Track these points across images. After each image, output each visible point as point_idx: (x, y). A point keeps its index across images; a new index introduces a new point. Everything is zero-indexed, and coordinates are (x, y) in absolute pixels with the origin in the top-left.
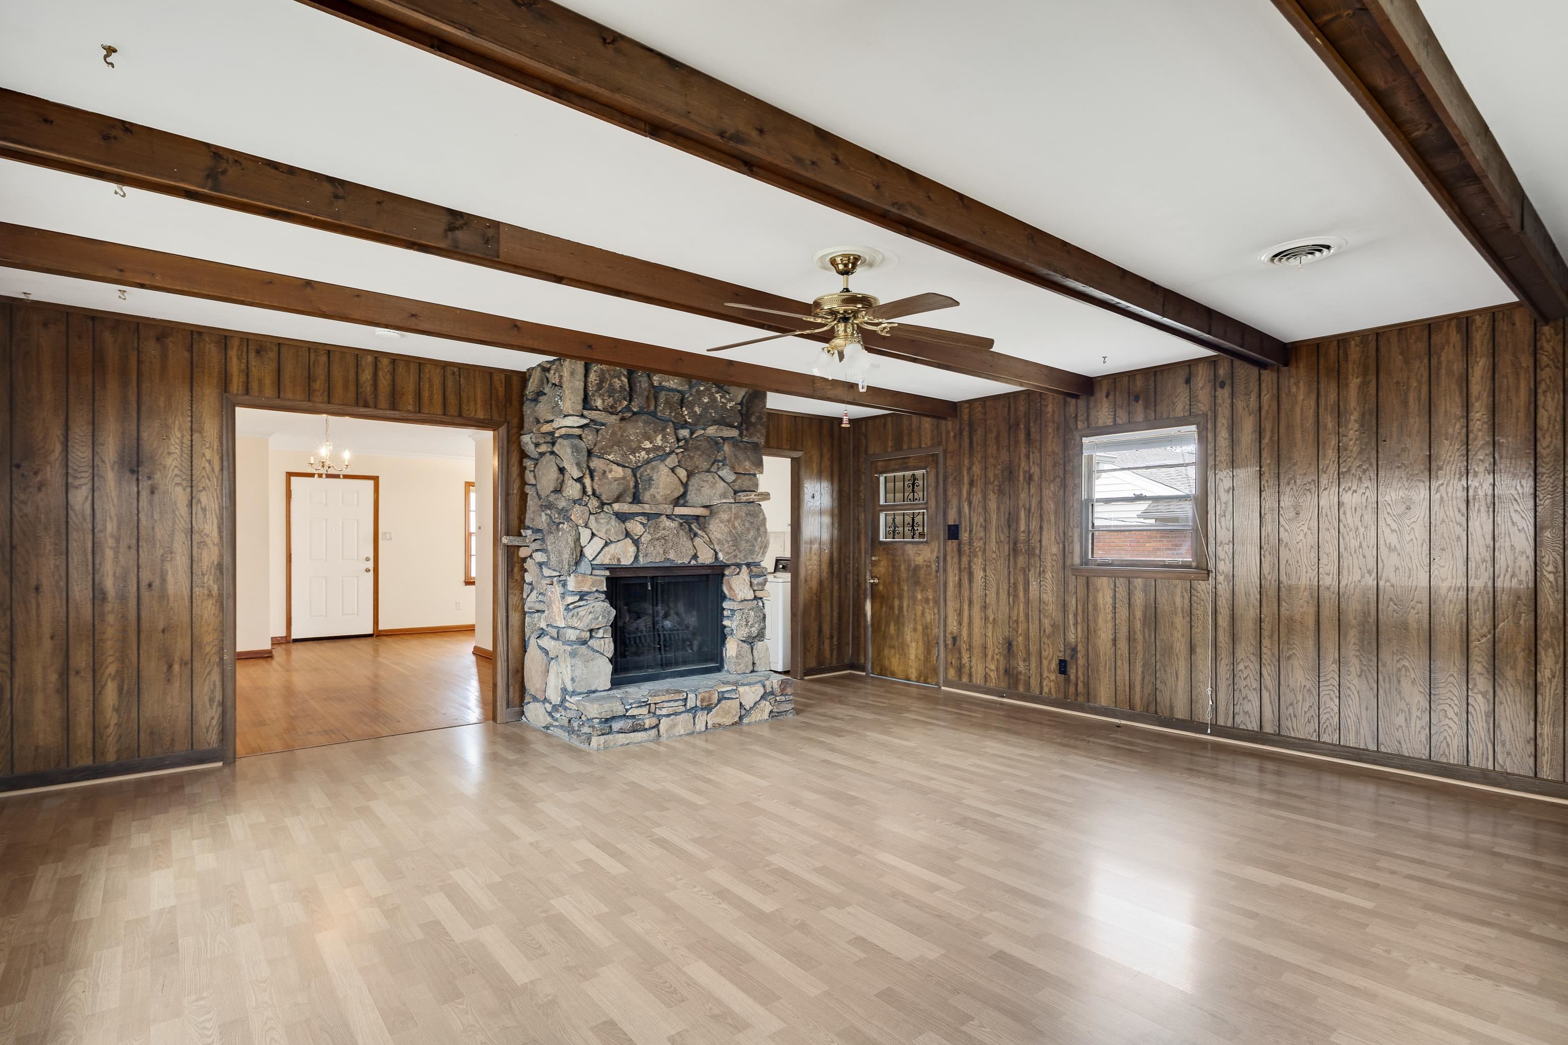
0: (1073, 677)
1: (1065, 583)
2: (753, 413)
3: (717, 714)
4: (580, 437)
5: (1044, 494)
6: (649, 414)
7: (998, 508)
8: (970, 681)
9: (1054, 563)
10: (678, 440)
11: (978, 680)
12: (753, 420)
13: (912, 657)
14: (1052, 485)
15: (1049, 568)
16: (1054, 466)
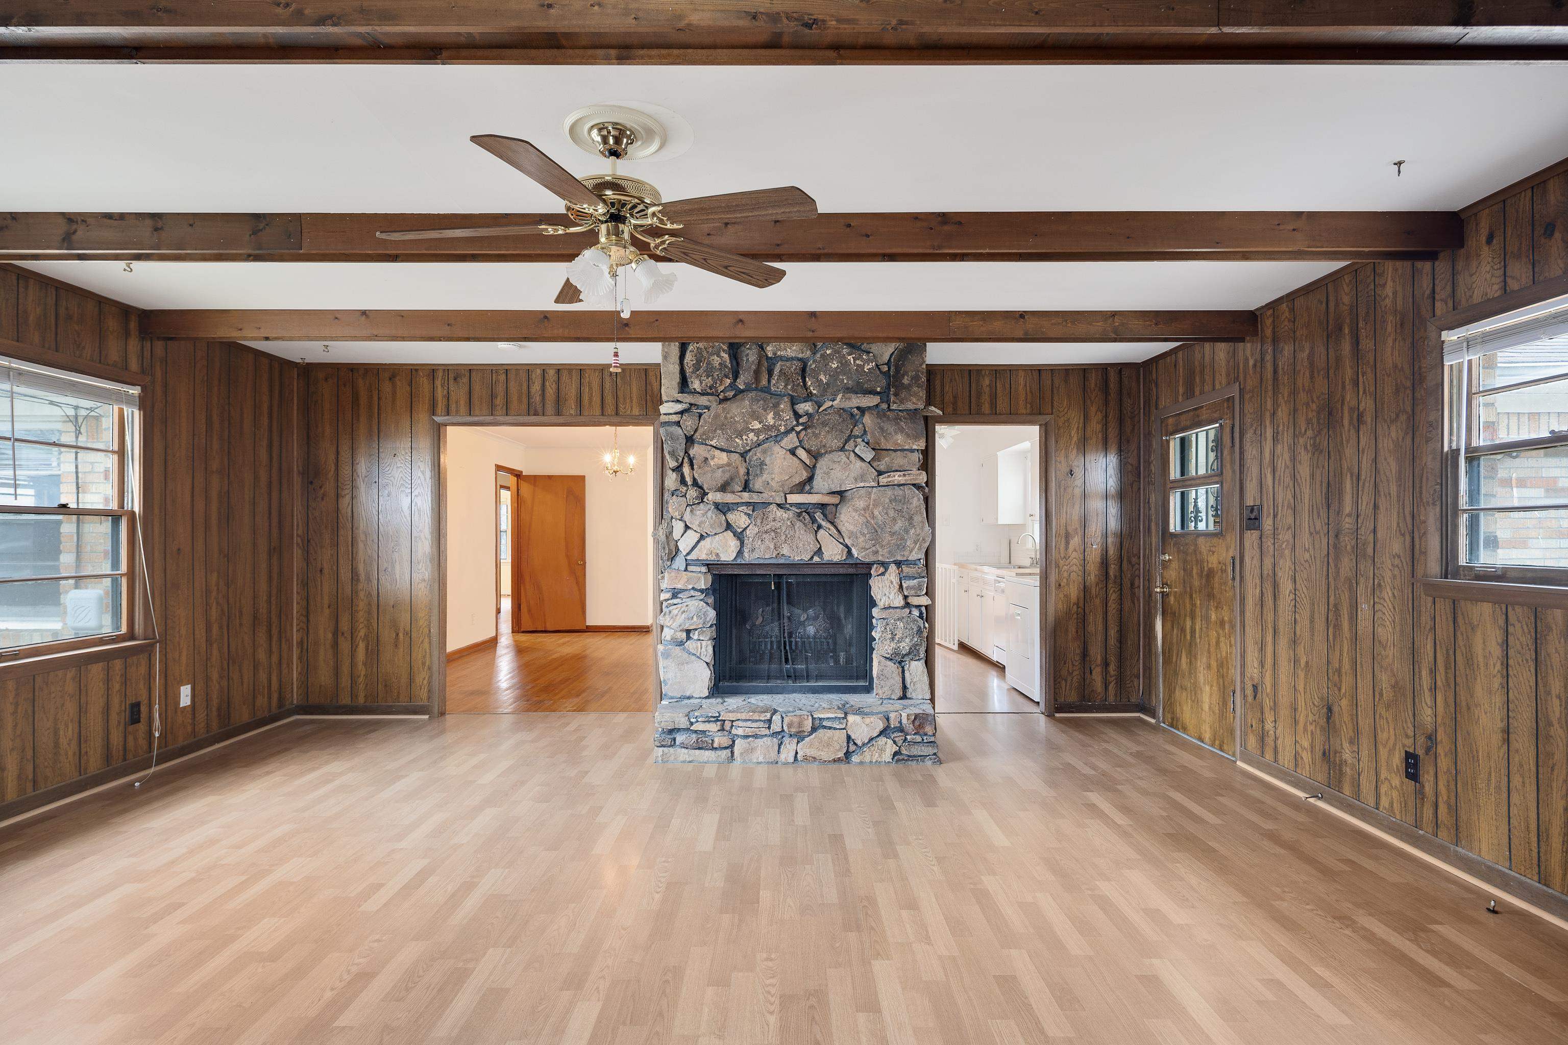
0: (1428, 788)
1: (1415, 610)
2: (906, 373)
3: (811, 745)
4: (678, 424)
5: (1380, 446)
6: (762, 390)
7: (1312, 476)
8: (1276, 761)
9: (1396, 572)
10: (797, 416)
11: (1286, 759)
12: (906, 381)
13: (1206, 707)
14: (1393, 428)
15: (1388, 579)
16: (1397, 391)
